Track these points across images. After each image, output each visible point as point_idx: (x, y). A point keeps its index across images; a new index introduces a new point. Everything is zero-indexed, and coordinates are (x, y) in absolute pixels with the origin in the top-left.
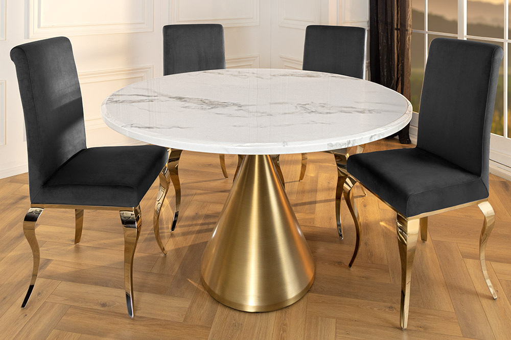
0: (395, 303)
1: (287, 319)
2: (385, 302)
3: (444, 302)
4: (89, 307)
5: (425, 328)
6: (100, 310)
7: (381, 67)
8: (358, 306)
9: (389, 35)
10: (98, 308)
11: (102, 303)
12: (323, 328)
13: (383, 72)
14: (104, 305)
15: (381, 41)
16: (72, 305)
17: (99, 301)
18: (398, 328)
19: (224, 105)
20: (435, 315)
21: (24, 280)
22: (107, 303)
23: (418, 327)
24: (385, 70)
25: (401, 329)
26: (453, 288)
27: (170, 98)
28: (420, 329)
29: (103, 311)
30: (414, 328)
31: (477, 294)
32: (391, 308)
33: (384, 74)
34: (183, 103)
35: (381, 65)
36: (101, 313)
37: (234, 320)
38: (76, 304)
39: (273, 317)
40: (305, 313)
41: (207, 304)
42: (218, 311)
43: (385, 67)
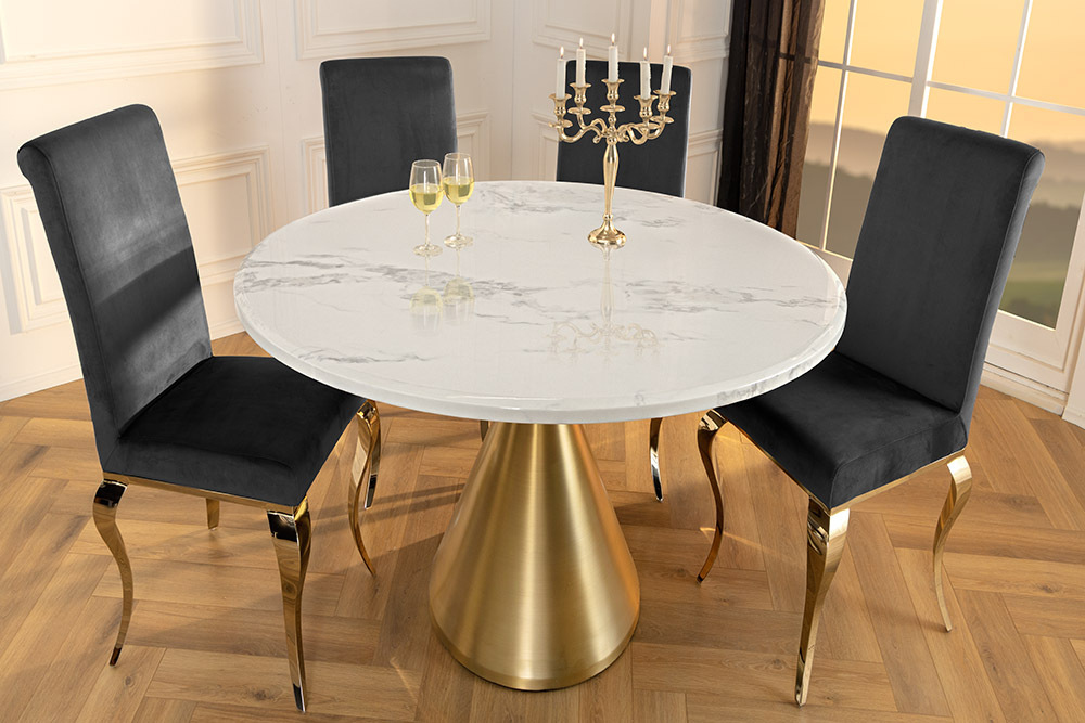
0: (782, 652)
1: (600, 700)
2: (765, 650)
3: (866, 645)
4: (232, 703)
5: (836, 700)
6: (256, 708)
7: (745, 147)
8: (720, 663)
9: (769, 71)
10: (250, 705)
11: (255, 692)
12: (665, 714)
13: (750, 157)
14: (260, 696)
15: (749, 85)
16: (199, 700)
17: (250, 687)
18: (791, 703)
19: (487, 289)
20: (850, 672)
21: (90, 651)
22: (266, 691)
23: (824, 698)
24: (753, 154)
25: (797, 704)
26: (879, 613)
27: (371, 270)
28: (828, 702)
29: (262, 709)
30: (818, 702)
31: (918, 622)
32: (777, 662)
33: (750, 161)
34: (402, 285)
35: (745, 142)
36: (258, 715)
37: (507, 709)
38: (207, 698)
39: (575, 698)
40: (630, 685)
41: (453, 679)
42: (475, 691)
43: (754, 145)
